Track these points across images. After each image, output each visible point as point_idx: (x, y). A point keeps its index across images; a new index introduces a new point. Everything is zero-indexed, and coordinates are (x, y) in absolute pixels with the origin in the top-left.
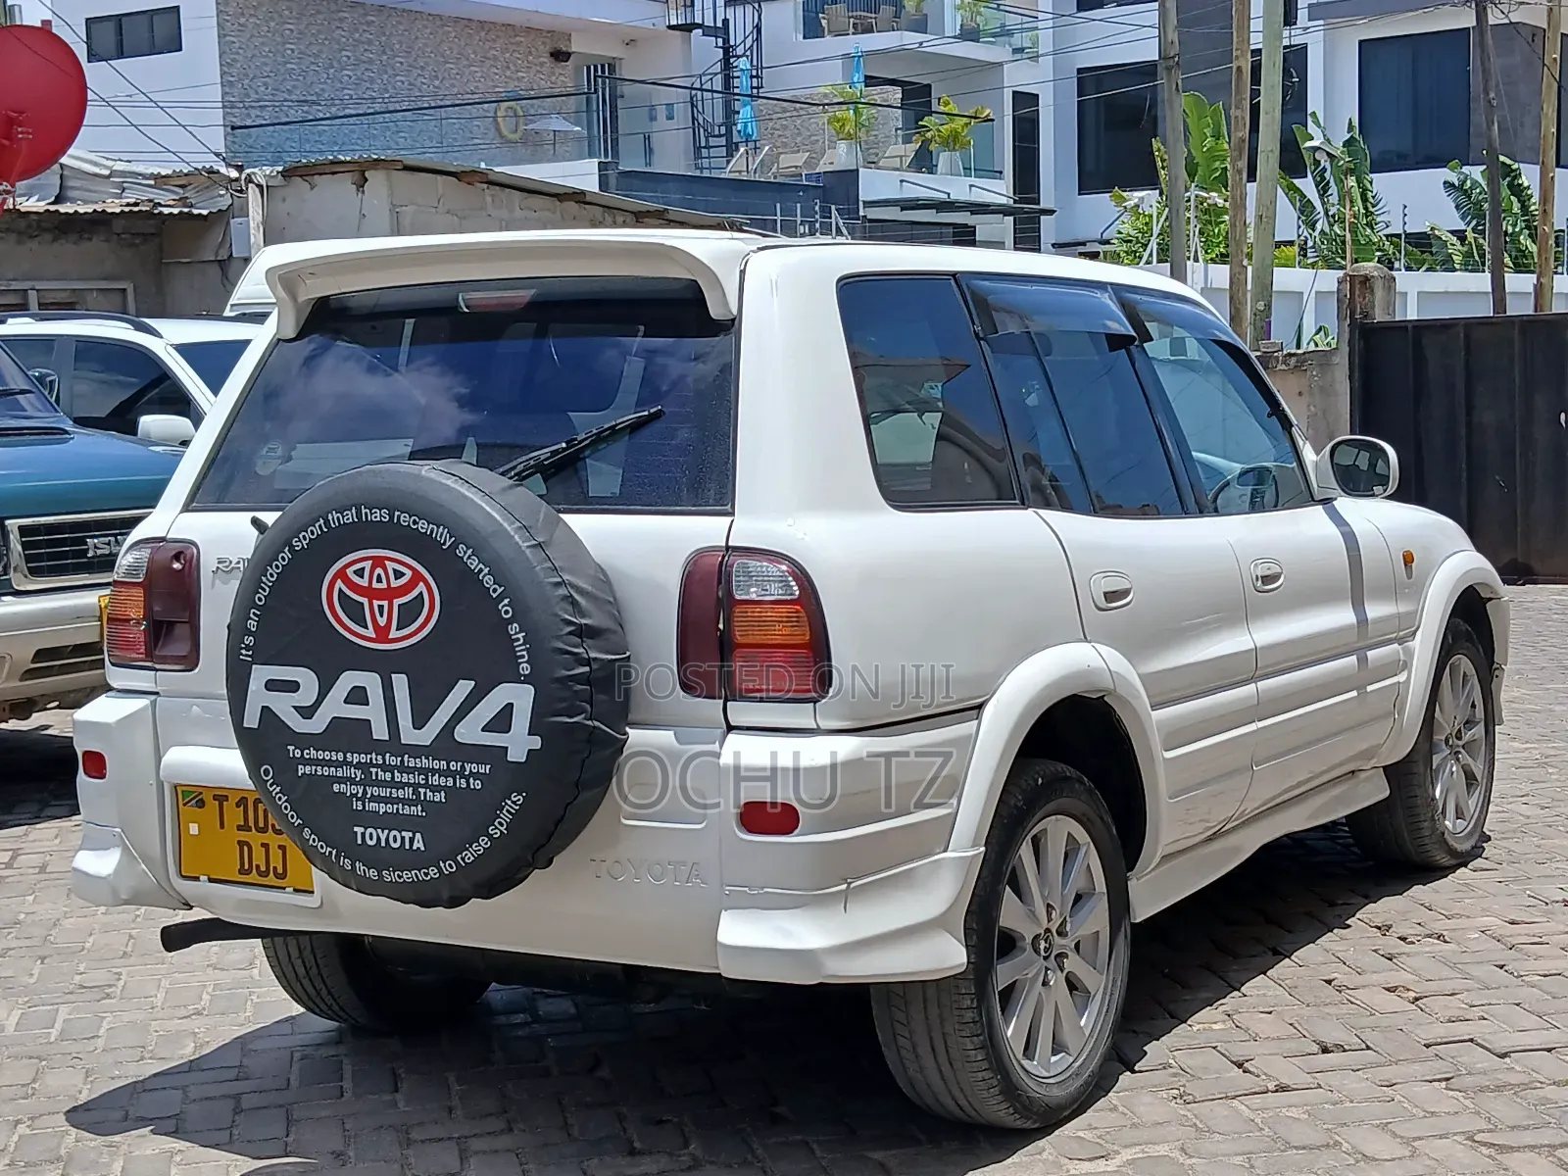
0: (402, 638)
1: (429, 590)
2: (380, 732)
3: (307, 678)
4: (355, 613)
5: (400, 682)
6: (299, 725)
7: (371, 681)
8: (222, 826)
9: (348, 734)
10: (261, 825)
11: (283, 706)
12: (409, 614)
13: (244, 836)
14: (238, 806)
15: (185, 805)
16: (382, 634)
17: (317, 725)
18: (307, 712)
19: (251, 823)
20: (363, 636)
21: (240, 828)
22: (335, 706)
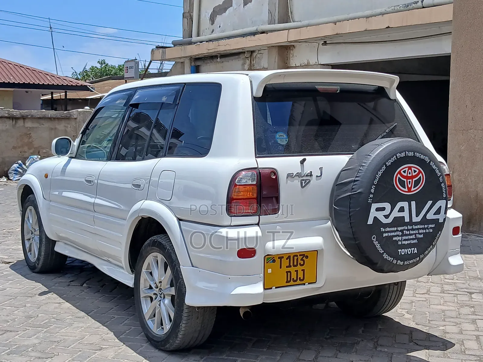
0: (416, 190)
1: (422, 176)
2: (407, 220)
3: (387, 206)
4: (402, 184)
5: (413, 203)
6: (384, 221)
7: (405, 204)
8: (281, 268)
9: (398, 222)
10: (295, 264)
11: (380, 216)
12: (417, 183)
13: (288, 269)
14: (287, 259)
15: (267, 263)
16: (409, 190)
17: (390, 220)
18: (387, 217)
19: (292, 264)
20: (404, 191)
21: (287, 267)
22: (396, 213)
